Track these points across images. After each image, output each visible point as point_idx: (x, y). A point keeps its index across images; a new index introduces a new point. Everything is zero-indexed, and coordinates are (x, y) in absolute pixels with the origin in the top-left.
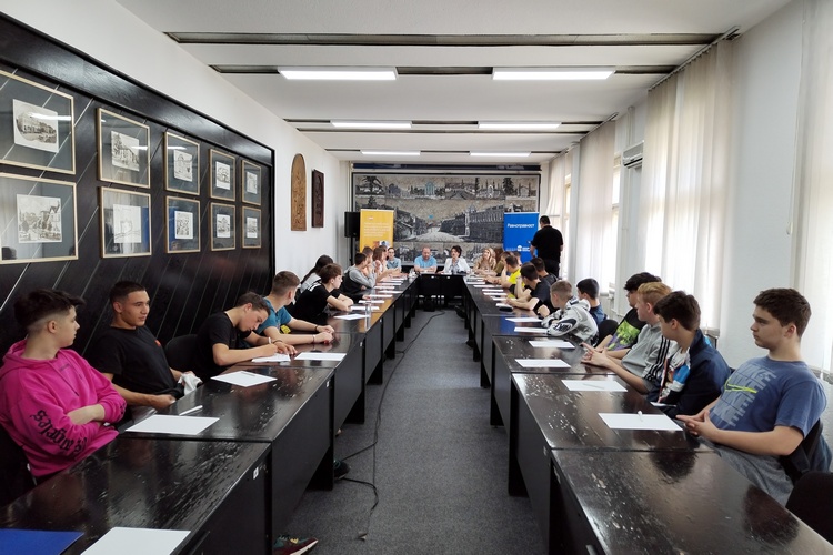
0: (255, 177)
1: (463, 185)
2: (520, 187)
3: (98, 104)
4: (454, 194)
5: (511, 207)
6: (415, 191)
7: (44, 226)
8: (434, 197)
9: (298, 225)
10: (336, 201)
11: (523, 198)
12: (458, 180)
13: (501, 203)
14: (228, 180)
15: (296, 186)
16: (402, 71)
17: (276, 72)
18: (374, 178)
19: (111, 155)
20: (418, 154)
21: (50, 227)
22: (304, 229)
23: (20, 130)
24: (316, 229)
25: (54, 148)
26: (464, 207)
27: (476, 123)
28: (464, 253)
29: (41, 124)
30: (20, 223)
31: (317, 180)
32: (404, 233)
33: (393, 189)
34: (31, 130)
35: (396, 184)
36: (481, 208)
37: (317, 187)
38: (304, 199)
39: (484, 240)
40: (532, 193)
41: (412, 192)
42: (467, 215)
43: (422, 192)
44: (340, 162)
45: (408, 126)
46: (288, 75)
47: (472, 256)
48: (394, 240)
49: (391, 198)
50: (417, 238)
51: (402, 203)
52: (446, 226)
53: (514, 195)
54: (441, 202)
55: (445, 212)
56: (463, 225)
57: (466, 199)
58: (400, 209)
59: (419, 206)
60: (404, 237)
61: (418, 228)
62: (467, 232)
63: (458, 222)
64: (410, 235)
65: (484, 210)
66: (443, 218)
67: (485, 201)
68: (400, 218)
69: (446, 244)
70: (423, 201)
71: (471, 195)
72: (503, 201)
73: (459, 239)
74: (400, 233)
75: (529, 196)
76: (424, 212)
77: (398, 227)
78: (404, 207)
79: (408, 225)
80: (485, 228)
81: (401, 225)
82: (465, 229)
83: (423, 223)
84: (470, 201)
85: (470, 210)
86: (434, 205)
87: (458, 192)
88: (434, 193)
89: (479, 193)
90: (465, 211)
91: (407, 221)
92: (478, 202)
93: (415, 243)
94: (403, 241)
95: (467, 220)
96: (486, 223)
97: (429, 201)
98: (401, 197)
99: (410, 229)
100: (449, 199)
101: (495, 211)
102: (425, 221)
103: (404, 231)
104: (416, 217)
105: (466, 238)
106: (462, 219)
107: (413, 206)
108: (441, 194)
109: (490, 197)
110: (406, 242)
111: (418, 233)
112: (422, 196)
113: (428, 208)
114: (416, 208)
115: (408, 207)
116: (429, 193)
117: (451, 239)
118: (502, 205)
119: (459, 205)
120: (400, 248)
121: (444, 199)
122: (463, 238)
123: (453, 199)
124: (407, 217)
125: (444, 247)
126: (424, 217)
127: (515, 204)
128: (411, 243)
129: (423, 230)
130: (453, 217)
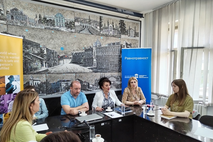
4: (83, 28)
6: (45, 21)
8: (64, 29)
11: (132, 37)
13: (118, 40)
26: (91, 41)
36: (104, 43)
40: (136, 35)
41: (40, 21)
43: (51, 22)
49: (14, 25)
50: (49, 70)
51: (29, 32)
52: (76, 58)
53: (126, 35)
54: (71, 35)
55: (76, 44)
56: (91, 57)
57: (93, 34)
58: (27, 39)
59: (49, 37)
60: (34, 69)
61: (49, 60)
62: (95, 64)
63: (87, 55)
64: (41, 66)
65: (107, 45)
66: (74, 50)
67: (107, 37)
68: (28, 48)
69: (77, 74)
70: (53, 32)
71: (97, 31)
72: (120, 38)
73: (89, 69)
74: (29, 65)
75: (135, 37)
76: (55, 43)
77: (26, 59)
78: (32, 37)
79: (38, 57)
80: (108, 60)
81: (30, 56)
82: (93, 61)
83: (55, 54)
84: (96, 36)
85: (96, 44)
86: (64, 37)
87: (86, 27)
88: (64, 25)
89: (102, 30)
90: (92, 44)
91: (36, 52)
92: (102, 38)
93: (47, 75)
94: (33, 74)
95: (94, 53)
96: (108, 56)
97: (60, 33)
98: (28, 25)
99: (41, 61)
100: (78, 33)
101: (114, 46)
102: (56, 53)
103: (34, 63)
104: (47, 49)
105: (94, 69)
106: (90, 52)
107: (42, 37)
108: (71, 27)
109: (111, 34)
110: (37, 75)
111: (49, 65)
112: (52, 27)
113: (59, 39)
114: (46, 39)
115: (36, 37)
116: (59, 25)
117: (81, 70)
118: (119, 42)
119: (87, 39)
120: (30, 81)
121: (74, 32)
122: (92, 69)
123: (81, 33)
124: (37, 47)
125: (76, 78)
126: (55, 48)
127: (127, 42)
128: (43, 75)
129: (54, 62)
130: (83, 50)
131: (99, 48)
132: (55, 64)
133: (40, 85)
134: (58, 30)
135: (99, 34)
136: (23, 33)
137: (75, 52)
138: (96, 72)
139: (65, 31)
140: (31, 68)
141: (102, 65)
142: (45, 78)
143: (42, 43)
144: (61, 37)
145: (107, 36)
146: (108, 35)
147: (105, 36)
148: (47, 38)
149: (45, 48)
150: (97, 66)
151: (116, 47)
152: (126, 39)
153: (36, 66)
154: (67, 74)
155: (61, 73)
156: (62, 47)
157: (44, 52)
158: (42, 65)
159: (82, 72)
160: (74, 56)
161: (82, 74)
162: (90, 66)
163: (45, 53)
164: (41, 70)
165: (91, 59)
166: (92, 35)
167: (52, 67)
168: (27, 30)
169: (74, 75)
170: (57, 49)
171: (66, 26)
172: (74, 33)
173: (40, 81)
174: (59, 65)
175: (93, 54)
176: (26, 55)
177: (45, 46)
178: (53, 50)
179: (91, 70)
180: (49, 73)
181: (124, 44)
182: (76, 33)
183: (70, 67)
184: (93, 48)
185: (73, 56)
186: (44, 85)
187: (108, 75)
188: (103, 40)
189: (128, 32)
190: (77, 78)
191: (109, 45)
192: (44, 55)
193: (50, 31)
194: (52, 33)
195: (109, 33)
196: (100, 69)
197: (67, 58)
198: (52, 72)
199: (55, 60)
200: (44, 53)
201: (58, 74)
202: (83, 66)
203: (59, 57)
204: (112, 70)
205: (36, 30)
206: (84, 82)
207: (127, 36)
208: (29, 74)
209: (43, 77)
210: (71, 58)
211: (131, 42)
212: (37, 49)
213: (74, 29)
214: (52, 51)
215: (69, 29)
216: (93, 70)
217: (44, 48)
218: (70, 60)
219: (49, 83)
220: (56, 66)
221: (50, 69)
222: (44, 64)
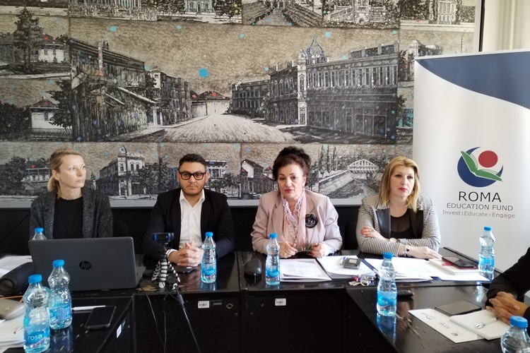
4: (266, 8)
8: (209, 17)
26: (291, 48)
36: (338, 49)
40: (464, 15)
42: (302, 69)
43: (176, 2)
49: (85, 17)
50: (166, 132)
51: (119, 31)
52: (244, 99)
53: (419, 18)
54: (231, 33)
55: (242, 59)
56: (292, 96)
57: (299, 26)
58: (113, 50)
59: (170, 41)
60: (128, 128)
61: (168, 104)
62: (303, 116)
63: (277, 89)
64: (146, 122)
65: (345, 58)
66: (237, 77)
67: (349, 32)
68: (115, 74)
69: (245, 146)
70: (179, 27)
71: (313, 14)
72: (395, 32)
73: (281, 133)
74: (118, 117)
75: (457, 22)
76: (184, 58)
77: (109, 101)
78: (126, 45)
79: (140, 97)
80: (348, 104)
81: (120, 94)
82: (296, 106)
83: (183, 89)
84: (308, 31)
85: (310, 56)
86: (211, 39)
87: (275, 6)
88: (210, 6)
89: (331, 11)
90: (296, 57)
91: (135, 84)
92: (328, 34)
93: (162, 145)
94: (127, 141)
95: (302, 82)
96: (350, 90)
97: (198, 29)
98: (115, 15)
99: (146, 108)
100: (251, 24)
101: (372, 58)
102: (186, 84)
103: (129, 114)
104: (162, 74)
105: (298, 132)
106: (288, 81)
107: (151, 42)
108: (231, 8)
109: (361, 20)
110: (135, 144)
111: (168, 118)
112: (178, 14)
113: (194, 47)
114: (160, 47)
115: (136, 44)
116: (195, 7)
117: (259, 134)
118: (391, 43)
119: (279, 40)
120: (119, 159)
121: (239, 24)
122: (292, 131)
123: (261, 25)
124: (137, 71)
125: (241, 156)
126: (185, 72)
127: (423, 42)
128: (151, 145)
129: (181, 109)
130: (264, 75)
131: (319, 67)
132: (182, 116)
133: (144, 173)
134: (192, 21)
135: (319, 24)
136: (104, 36)
137: (240, 83)
138: (304, 141)
139: (212, 21)
140: (122, 125)
141: (328, 118)
142: (157, 154)
143: (150, 60)
144: (200, 41)
145: (345, 26)
146: (352, 23)
147: (342, 28)
148: (163, 46)
149: (157, 71)
150: (310, 123)
151: (381, 60)
152: (422, 32)
153: (134, 119)
154: (215, 145)
155: (200, 142)
156: (203, 67)
157: (156, 84)
158: (150, 119)
159: (262, 140)
160: (236, 94)
161: (259, 147)
162: (285, 123)
163: (158, 85)
164: (145, 132)
165: (290, 100)
166: (296, 29)
167: (176, 125)
168: (113, 29)
169: (237, 147)
170: (190, 74)
171: (216, 8)
172: (239, 27)
173: (142, 159)
174: (194, 119)
175: (296, 86)
176: (111, 92)
177: (156, 67)
178: (179, 76)
179: (289, 136)
180: (166, 140)
181: (410, 51)
182: (245, 27)
183: (224, 125)
184: (299, 67)
185: (233, 92)
186: (153, 172)
187: (347, 153)
188: (333, 40)
189: (431, 9)
190: (244, 158)
191: (355, 57)
192: (155, 92)
193: (172, 25)
194: (177, 31)
195: (353, 18)
196: (320, 131)
197: (216, 99)
198: (174, 139)
199: (182, 105)
200: (156, 87)
201: (190, 142)
202: (265, 122)
203: (194, 96)
204: (363, 137)
205: (136, 25)
206: (267, 170)
207: (424, 23)
208: (116, 141)
209: (151, 151)
210: (227, 99)
211: (439, 43)
212: (137, 75)
213: (238, 14)
214: (176, 81)
215: (225, 16)
216: (295, 134)
217: (155, 71)
218: (225, 106)
219: (165, 167)
220: (185, 123)
221: (169, 129)
222: (155, 115)
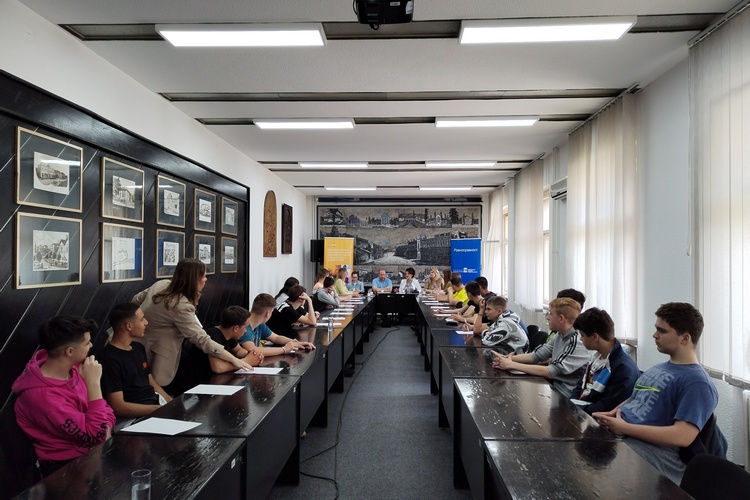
0: (233, 211)
1: (414, 215)
2: (464, 217)
3: (104, 153)
4: (407, 223)
5: (457, 233)
6: (372, 221)
7: (54, 257)
8: (388, 226)
9: (269, 252)
10: (303, 230)
11: (467, 226)
12: (410, 211)
13: (447, 231)
14: (210, 214)
15: (268, 218)
16: (358, 121)
17: (252, 123)
18: (337, 210)
19: (112, 195)
20: (374, 189)
21: (60, 257)
22: (274, 255)
23: (39, 177)
24: (285, 255)
25: (65, 191)
26: (415, 235)
27: (423, 163)
28: (417, 275)
29: (56, 172)
30: (35, 254)
31: (287, 213)
32: (363, 258)
33: (353, 220)
34: (48, 177)
35: (355, 215)
36: (430, 235)
37: (286, 218)
38: (275, 229)
39: (434, 263)
40: (475, 222)
41: (369, 222)
42: (418, 242)
43: (378, 222)
44: (307, 197)
45: (365, 166)
46: (262, 125)
47: (423, 278)
48: (354, 264)
49: (351, 228)
51: (361, 231)
52: (400, 251)
54: (395, 231)
55: (399, 238)
56: (415, 250)
57: (417, 228)
58: (359, 237)
59: (376, 234)
60: (363, 261)
61: (375, 253)
62: (419, 257)
63: (410, 248)
64: (368, 259)
65: (433, 237)
68: (359, 245)
69: (400, 266)
71: (422, 224)
72: (450, 228)
74: (358, 257)
75: (471, 224)
76: (381, 239)
78: (363, 235)
79: (367, 251)
81: (360, 250)
82: (417, 253)
84: (420, 229)
85: (421, 237)
86: (389, 232)
87: (410, 222)
88: (389, 223)
89: (428, 222)
90: (416, 237)
91: (365, 247)
92: (427, 230)
93: (373, 266)
94: (362, 265)
95: (419, 245)
96: (435, 248)
97: (385, 230)
98: (360, 227)
99: (369, 254)
101: (442, 237)
102: (381, 247)
104: (374, 244)
106: (414, 245)
107: (370, 234)
108: (395, 223)
109: (439, 225)
110: (365, 266)
111: (375, 258)
112: (379, 226)
113: (384, 235)
114: (373, 236)
115: (366, 235)
116: (384, 223)
117: (404, 262)
118: (449, 232)
119: (411, 232)
122: (415, 261)
123: (405, 228)
127: (460, 232)
128: (370, 266)
130: (406, 243)
131: (424, 241)
136: (356, 233)
137: (398, 246)
140: (360, 260)
141: (428, 257)
143: (370, 240)
144: (386, 233)
145: (433, 227)
150: (421, 259)
151: (446, 238)
152: (460, 228)
154: (390, 266)
156: (386, 241)
162: (413, 259)
163: (372, 247)
164: (368, 262)
167: (378, 260)
170: (382, 244)
174: (383, 258)
175: (417, 247)
176: (357, 249)
177: (372, 242)
178: (379, 245)
181: (455, 234)
182: (400, 228)
183: (393, 260)
185: (396, 249)
188: (429, 232)
189: (462, 221)
191: (437, 237)
192: (371, 250)
194: (378, 231)
195: (436, 224)
197: (390, 251)
198: (377, 264)
199: (380, 253)
202: (406, 259)
203: (383, 251)
205: (366, 229)
207: (460, 225)
208: (358, 265)
210: (394, 251)
211: (466, 232)
212: (366, 244)
213: (398, 225)
218: (393, 254)
221: (375, 261)
222: (371, 257)
